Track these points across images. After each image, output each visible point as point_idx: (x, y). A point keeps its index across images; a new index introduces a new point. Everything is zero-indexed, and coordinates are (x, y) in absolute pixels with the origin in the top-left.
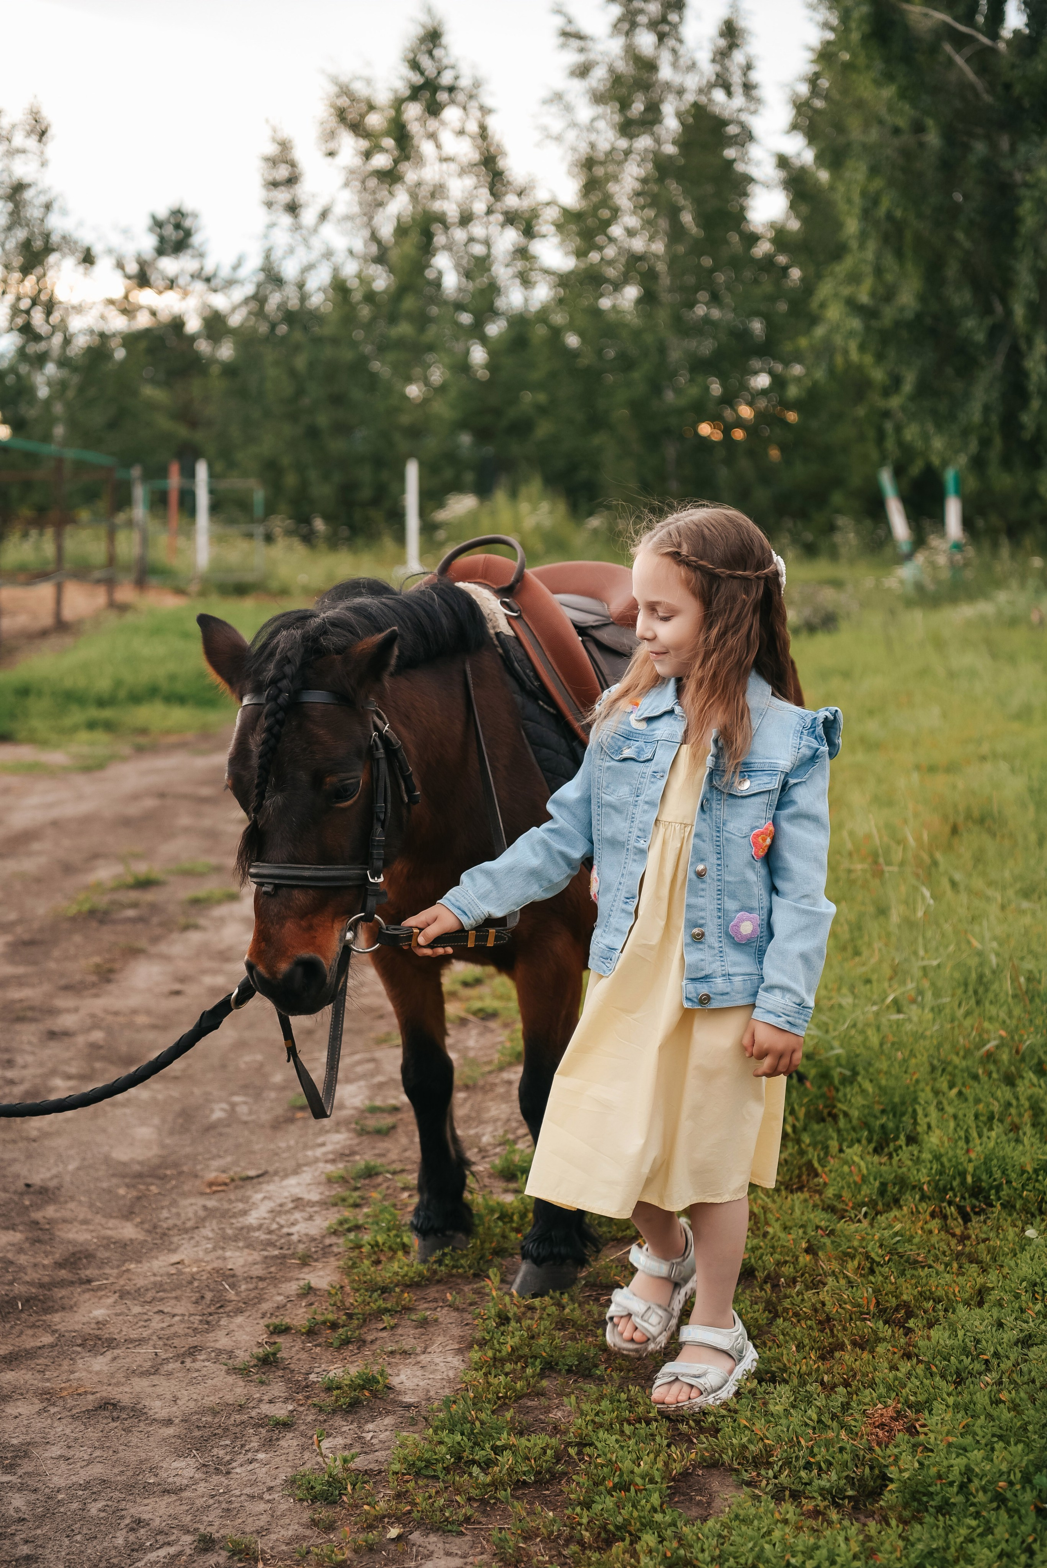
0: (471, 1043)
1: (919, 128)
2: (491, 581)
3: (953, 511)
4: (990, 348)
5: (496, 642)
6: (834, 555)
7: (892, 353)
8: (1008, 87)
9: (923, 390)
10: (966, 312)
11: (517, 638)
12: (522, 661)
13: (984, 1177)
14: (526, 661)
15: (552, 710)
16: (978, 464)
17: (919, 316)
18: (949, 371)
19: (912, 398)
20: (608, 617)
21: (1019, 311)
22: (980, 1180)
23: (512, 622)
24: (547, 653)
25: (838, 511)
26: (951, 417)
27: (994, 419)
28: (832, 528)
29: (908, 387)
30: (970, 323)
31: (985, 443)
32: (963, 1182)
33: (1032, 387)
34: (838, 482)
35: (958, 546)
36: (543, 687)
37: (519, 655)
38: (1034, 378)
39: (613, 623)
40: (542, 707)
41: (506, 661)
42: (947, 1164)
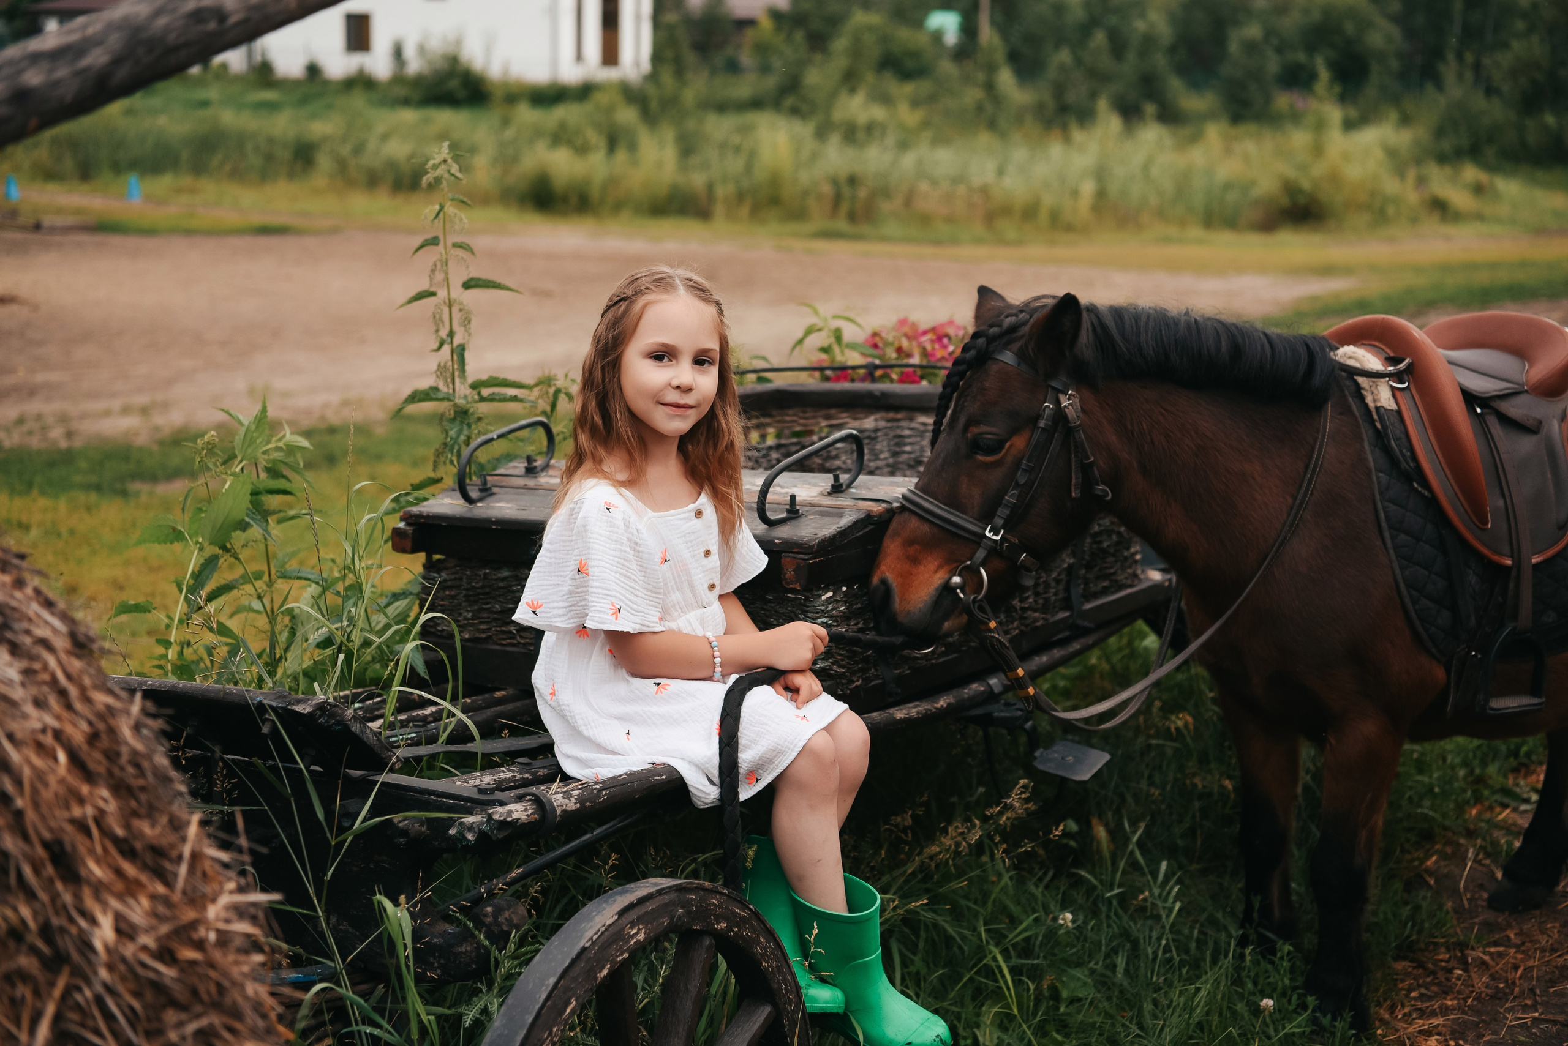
2: (1386, 345)
5: (1375, 417)
11: (1399, 412)
12: (1400, 439)
14: (1404, 440)
15: (1426, 493)
20: (1522, 385)
23: (1398, 394)
24: (1430, 432)
36: (1419, 468)
37: (1398, 432)
39: (1526, 391)
40: (1416, 490)
41: (1380, 437)
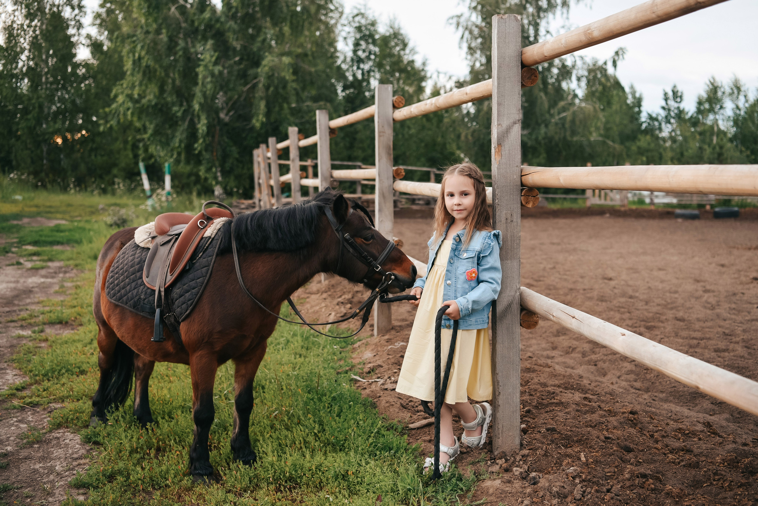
0: (30, 419)
1: (158, 32)
3: (168, 179)
4: (183, 118)
6: (114, 193)
7: (144, 116)
8: (193, 22)
9: (157, 132)
10: (173, 104)
13: (293, 473)
16: (178, 161)
17: (156, 104)
18: (167, 126)
19: (152, 135)
21: (197, 107)
22: (292, 474)
25: (115, 176)
26: (168, 144)
27: (183, 145)
28: (113, 183)
29: (150, 132)
30: (175, 109)
31: (179, 154)
32: (284, 476)
33: (200, 135)
34: (115, 165)
35: (169, 193)
38: (200, 131)
42: (277, 468)
